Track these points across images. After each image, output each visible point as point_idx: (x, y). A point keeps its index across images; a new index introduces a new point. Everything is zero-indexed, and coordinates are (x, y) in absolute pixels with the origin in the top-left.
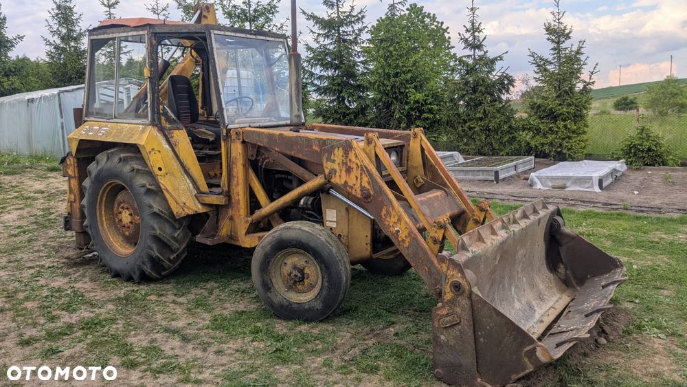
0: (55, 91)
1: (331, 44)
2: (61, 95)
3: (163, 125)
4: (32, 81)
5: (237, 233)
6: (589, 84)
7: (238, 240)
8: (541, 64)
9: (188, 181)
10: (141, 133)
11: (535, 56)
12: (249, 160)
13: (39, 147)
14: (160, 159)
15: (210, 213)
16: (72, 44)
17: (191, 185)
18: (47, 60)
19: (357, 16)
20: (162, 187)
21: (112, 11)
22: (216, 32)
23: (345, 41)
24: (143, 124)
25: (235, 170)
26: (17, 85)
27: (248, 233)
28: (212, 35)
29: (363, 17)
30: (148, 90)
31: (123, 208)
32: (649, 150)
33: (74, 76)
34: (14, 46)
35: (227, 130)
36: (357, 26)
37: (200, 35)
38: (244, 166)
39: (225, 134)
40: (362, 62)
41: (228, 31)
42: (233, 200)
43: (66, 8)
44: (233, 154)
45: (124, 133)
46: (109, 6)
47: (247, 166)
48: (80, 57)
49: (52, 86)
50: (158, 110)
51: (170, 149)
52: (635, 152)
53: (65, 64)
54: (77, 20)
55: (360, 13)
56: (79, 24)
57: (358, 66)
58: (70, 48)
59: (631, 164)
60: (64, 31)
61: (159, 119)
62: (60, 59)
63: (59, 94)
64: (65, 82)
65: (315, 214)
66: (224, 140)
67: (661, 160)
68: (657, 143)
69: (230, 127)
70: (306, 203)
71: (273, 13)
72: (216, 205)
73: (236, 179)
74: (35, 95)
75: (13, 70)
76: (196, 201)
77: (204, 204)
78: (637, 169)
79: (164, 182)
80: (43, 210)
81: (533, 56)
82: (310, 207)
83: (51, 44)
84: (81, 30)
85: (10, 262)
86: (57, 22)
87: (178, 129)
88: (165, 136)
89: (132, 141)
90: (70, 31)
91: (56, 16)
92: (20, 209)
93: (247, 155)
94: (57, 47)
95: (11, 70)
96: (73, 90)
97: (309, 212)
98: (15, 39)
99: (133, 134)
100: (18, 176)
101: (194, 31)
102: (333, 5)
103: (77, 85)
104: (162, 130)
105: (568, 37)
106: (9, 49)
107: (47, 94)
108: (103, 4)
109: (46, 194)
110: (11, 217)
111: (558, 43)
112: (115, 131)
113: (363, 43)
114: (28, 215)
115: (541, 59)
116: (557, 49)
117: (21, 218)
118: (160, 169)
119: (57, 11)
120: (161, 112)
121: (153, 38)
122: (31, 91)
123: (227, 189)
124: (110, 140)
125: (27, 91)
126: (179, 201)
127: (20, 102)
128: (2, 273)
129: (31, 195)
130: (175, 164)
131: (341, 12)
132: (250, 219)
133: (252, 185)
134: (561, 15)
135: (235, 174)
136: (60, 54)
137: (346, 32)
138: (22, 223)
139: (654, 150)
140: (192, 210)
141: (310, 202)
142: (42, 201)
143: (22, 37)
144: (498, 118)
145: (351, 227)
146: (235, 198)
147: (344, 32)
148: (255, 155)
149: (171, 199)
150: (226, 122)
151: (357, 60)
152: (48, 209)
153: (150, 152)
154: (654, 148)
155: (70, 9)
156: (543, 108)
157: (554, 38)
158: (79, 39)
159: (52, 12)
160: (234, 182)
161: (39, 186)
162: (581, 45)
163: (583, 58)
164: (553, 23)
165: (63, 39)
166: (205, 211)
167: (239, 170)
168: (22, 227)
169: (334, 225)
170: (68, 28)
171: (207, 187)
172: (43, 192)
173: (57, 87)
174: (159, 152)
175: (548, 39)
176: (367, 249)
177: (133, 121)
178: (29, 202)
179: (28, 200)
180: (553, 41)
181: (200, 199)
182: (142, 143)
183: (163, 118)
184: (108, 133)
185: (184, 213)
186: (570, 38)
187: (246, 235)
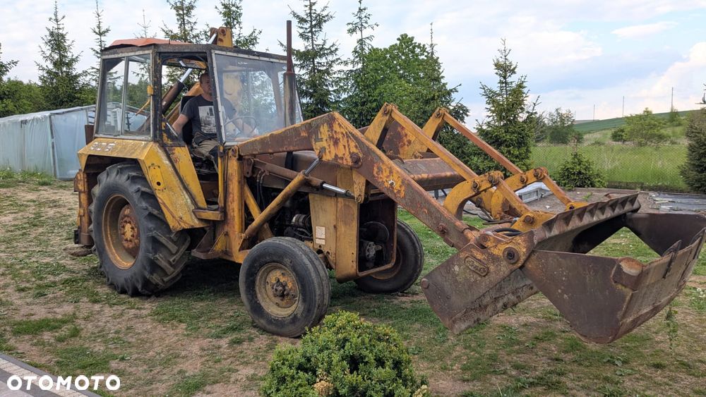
0: (47, 113)
1: (307, 73)
2: (52, 117)
3: (165, 142)
4: (24, 104)
5: (231, 249)
6: (532, 114)
7: (232, 256)
8: (491, 97)
9: (187, 197)
10: (143, 149)
11: (486, 88)
12: (245, 177)
13: (31, 165)
14: (159, 174)
15: (207, 229)
16: (64, 69)
17: (189, 200)
18: (40, 84)
19: (330, 49)
20: (160, 201)
21: (103, 38)
22: (217, 52)
23: (319, 71)
24: (145, 141)
25: (231, 187)
26: (11, 107)
27: (242, 248)
28: (213, 55)
29: (336, 49)
30: (151, 108)
31: (126, 222)
32: (580, 173)
33: (65, 99)
34: (8, 71)
35: (224, 147)
36: (330, 58)
37: (201, 55)
38: (239, 182)
39: (221, 151)
40: (334, 91)
41: (230, 51)
42: (229, 217)
43: (58, 35)
44: (230, 171)
45: (128, 149)
46: (101, 34)
47: (243, 183)
48: (71, 82)
49: (44, 109)
50: (161, 126)
51: (170, 165)
52: (568, 175)
53: (56, 88)
54: (69, 46)
55: (332, 46)
56: (71, 50)
57: (331, 94)
58: (62, 73)
59: (565, 186)
60: (56, 57)
61: (161, 136)
62: (52, 84)
63: (50, 117)
64: (57, 106)
65: (306, 231)
66: (221, 157)
67: (589, 182)
68: (587, 167)
69: (227, 144)
70: (297, 220)
71: (253, 45)
72: (213, 221)
73: (231, 195)
74: (29, 117)
75: (7, 93)
76: (193, 216)
77: (201, 220)
78: (570, 190)
79: (162, 197)
80: (34, 214)
81: (484, 89)
82: (301, 224)
83: (43, 69)
84: (73, 56)
85: (8, 248)
86: (49, 48)
87: (180, 146)
88: (166, 151)
89: (134, 157)
90: (62, 56)
91: (49, 42)
92: (15, 213)
93: (242, 172)
94: (49, 72)
95: (5, 94)
96: (63, 113)
97: (301, 229)
98: (9, 64)
99: (135, 150)
100: (12, 189)
101: (196, 50)
102: (308, 39)
103: (68, 108)
104: (163, 146)
105: (513, 71)
106: (3, 74)
107: (39, 116)
108: (95, 32)
109: (37, 203)
110: (8, 219)
111: (505, 78)
112: (120, 147)
113: (334, 73)
114: (21, 217)
115: (490, 91)
116: (504, 83)
117: (15, 219)
118: (159, 184)
119: (50, 38)
120: (163, 128)
121: (158, 58)
122: (24, 113)
123: (223, 205)
124: (114, 155)
125: (20, 113)
126: (175, 215)
127: (15, 123)
128: (2, 254)
129: (25, 203)
130: (174, 179)
131: (316, 45)
132: (243, 235)
133: (248, 202)
134: (507, 53)
135: (231, 191)
136: (52, 79)
137: (321, 63)
138: (16, 223)
139: (583, 173)
140: (188, 224)
141: (301, 220)
142: (34, 207)
143: (16, 63)
144: (451, 144)
145: (338, 245)
146: (230, 213)
147: (318, 63)
148: (250, 172)
149: (168, 213)
150: (224, 139)
151: (331, 89)
152: (39, 213)
153: (149, 167)
154: (583, 171)
155: (63, 36)
156: (490, 136)
157: (501, 72)
158: (71, 65)
159: (45, 38)
160: (230, 199)
161: (31, 196)
162: (523, 80)
163: (525, 90)
164: (501, 60)
165: (55, 64)
166: (202, 226)
167: (234, 187)
168: (17, 225)
169: (323, 242)
170: (60, 53)
171: (205, 204)
172: (34, 201)
173: (49, 110)
174: (159, 167)
175: (497, 74)
176: (353, 267)
177: (137, 138)
178: (22, 208)
179: (23, 207)
180: (500, 75)
181: (197, 214)
182: (143, 158)
183: (165, 135)
184: (114, 149)
185: (179, 227)
186: (515, 73)
187: (239, 251)
